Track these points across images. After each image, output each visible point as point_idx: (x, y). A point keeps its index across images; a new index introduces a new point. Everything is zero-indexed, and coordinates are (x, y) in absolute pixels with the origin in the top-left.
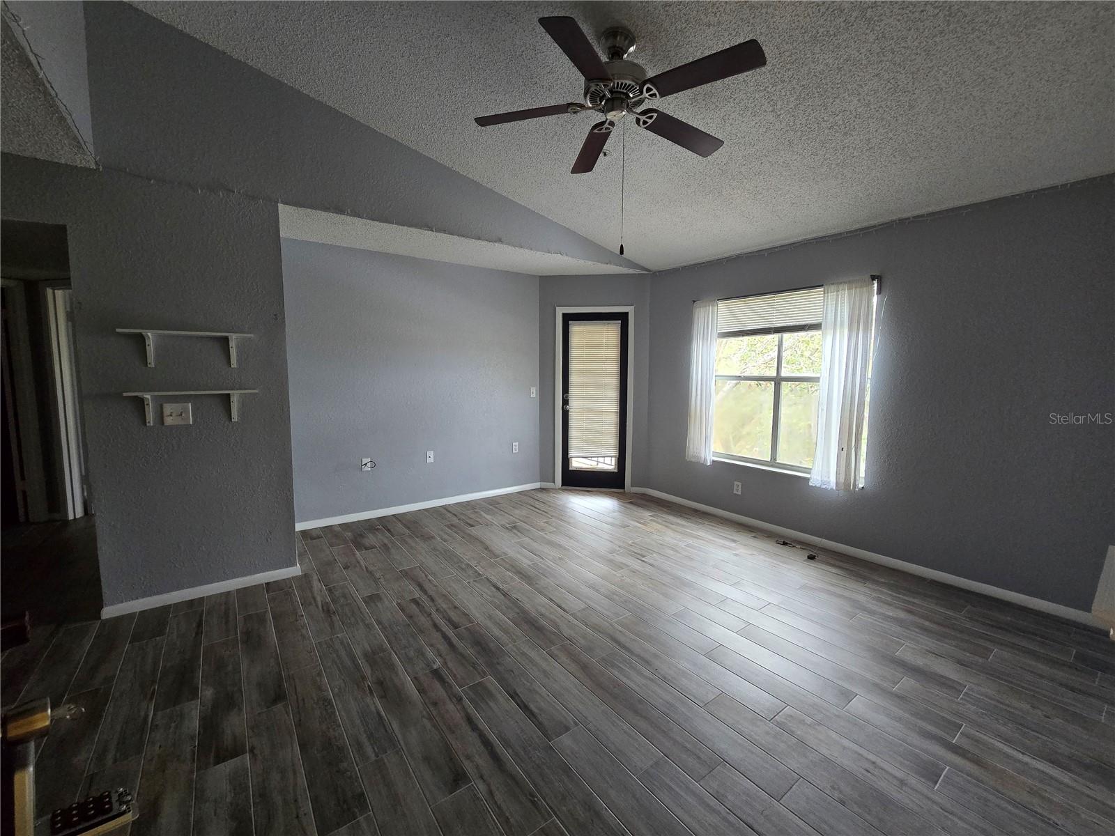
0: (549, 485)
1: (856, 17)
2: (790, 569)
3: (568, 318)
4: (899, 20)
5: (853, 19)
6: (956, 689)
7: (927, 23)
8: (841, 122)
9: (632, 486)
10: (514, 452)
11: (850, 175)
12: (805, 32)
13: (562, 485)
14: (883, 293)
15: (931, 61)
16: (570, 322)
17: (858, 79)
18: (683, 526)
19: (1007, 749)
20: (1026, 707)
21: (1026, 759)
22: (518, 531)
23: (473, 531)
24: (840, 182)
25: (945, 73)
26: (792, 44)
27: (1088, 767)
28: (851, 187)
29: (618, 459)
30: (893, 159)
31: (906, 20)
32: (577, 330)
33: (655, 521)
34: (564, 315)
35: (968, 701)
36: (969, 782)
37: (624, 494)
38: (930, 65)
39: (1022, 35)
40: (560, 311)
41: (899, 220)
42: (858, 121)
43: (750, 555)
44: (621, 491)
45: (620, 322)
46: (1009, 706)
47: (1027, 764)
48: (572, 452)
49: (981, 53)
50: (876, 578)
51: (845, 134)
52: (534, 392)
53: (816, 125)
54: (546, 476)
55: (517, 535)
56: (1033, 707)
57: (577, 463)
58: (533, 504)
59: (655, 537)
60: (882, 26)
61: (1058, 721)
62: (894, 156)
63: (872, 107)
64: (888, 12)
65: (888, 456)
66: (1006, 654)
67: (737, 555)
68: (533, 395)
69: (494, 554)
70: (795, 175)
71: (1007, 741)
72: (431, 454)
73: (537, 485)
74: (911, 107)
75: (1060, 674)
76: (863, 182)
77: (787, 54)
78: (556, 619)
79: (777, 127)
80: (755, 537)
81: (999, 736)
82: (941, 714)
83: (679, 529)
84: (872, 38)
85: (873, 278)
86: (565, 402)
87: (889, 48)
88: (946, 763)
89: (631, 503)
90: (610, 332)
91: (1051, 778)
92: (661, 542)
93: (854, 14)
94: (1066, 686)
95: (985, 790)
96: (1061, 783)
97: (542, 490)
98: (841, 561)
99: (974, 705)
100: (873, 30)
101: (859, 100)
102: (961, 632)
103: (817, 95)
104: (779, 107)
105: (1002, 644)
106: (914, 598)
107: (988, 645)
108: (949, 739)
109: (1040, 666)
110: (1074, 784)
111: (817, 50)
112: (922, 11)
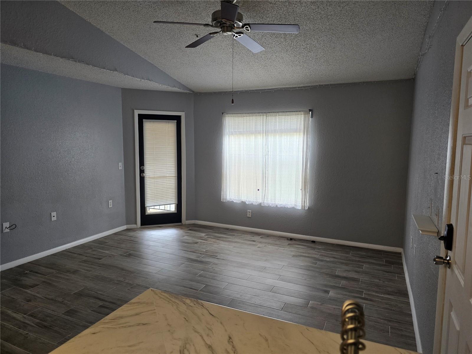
0: (133, 226)
1: (325, 17)
2: (284, 250)
3: (142, 117)
4: (337, 22)
5: (323, 17)
6: (358, 281)
7: (346, 25)
8: (309, 47)
9: (186, 220)
10: (109, 207)
11: (306, 66)
12: (306, 16)
13: (141, 225)
14: (314, 118)
15: (344, 36)
16: (144, 120)
17: (319, 35)
18: (226, 238)
19: (377, 294)
20: (378, 281)
21: (382, 296)
22: (134, 256)
23: (102, 261)
24: (302, 68)
25: (347, 40)
26: (300, 18)
27: (396, 293)
28: (305, 71)
29: (177, 204)
30: (323, 64)
31: (340, 22)
32: (148, 125)
33: (210, 238)
34: (140, 115)
35: (362, 284)
36: (371, 306)
37: (182, 225)
38: (344, 37)
39: (371, 36)
40: (137, 113)
41: (319, 85)
42: (315, 48)
43: (265, 246)
44: (180, 224)
45: (176, 121)
46: (373, 282)
47: (383, 297)
48: (148, 204)
49: (359, 37)
50: (318, 247)
51: (309, 52)
52: (121, 166)
53: (299, 46)
54: (130, 220)
55: (136, 259)
56: (380, 280)
57: (151, 210)
58: (130, 239)
59: (215, 246)
60: (332, 21)
61: (386, 283)
62: (324, 63)
63: (321, 45)
64: (335, 18)
65: (317, 192)
66: (368, 266)
67: (259, 247)
68: (120, 168)
69: (130, 272)
70: (284, 62)
71: (376, 292)
72: (54, 214)
73: (124, 227)
74: (334, 48)
75: (382, 268)
76: (310, 70)
77: (297, 21)
78: (194, 294)
79: (284, 44)
80: (262, 238)
81: (373, 291)
82: (357, 289)
83: (224, 239)
84: (328, 24)
85: (310, 110)
86: (142, 171)
87: (332, 28)
88: (364, 303)
89: (190, 230)
90: (170, 127)
91: (390, 299)
92: (221, 248)
93: (324, 16)
94: (386, 272)
95: (376, 307)
96: (392, 299)
97: (128, 230)
98: (302, 242)
99: (364, 284)
100: (328, 22)
101: (317, 42)
102: (353, 261)
103: (303, 36)
104: (287, 37)
105: (366, 263)
106: (333, 252)
107: (362, 264)
108: (362, 296)
109: (377, 267)
110: (395, 299)
111: (308, 22)
112: (345, 21)
